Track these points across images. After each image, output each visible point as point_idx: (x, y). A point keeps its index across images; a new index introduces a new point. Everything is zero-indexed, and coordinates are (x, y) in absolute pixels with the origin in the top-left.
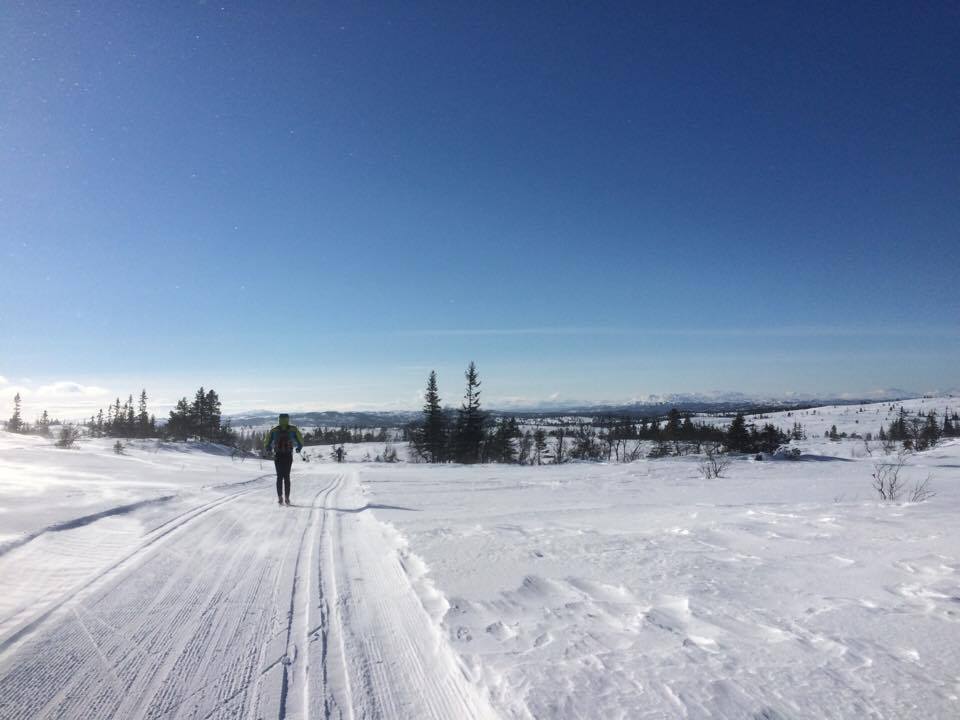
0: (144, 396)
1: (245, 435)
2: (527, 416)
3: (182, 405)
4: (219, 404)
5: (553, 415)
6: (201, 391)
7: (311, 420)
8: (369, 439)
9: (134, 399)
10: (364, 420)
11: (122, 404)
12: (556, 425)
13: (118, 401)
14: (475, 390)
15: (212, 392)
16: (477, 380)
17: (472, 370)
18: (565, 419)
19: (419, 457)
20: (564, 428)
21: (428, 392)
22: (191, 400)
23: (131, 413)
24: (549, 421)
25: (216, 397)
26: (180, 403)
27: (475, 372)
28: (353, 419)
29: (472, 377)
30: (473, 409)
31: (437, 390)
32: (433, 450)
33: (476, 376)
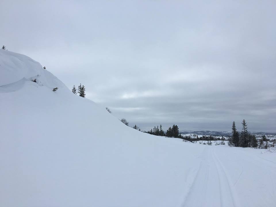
0: (161, 126)
1: (184, 137)
3: (170, 129)
4: (178, 129)
6: (174, 125)
8: (219, 139)
9: (159, 127)
10: (218, 134)
11: (156, 128)
14: (246, 127)
15: (176, 126)
16: (246, 125)
17: (244, 122)
19: (231, 145)
21: (232, 128)
22: (172, 128)
23: (158, 130)
28: (214, 133)
29: (244, 124)
30: (246, 133)
31: (235, 127)
32: (235, 143)
33: (246, 124)
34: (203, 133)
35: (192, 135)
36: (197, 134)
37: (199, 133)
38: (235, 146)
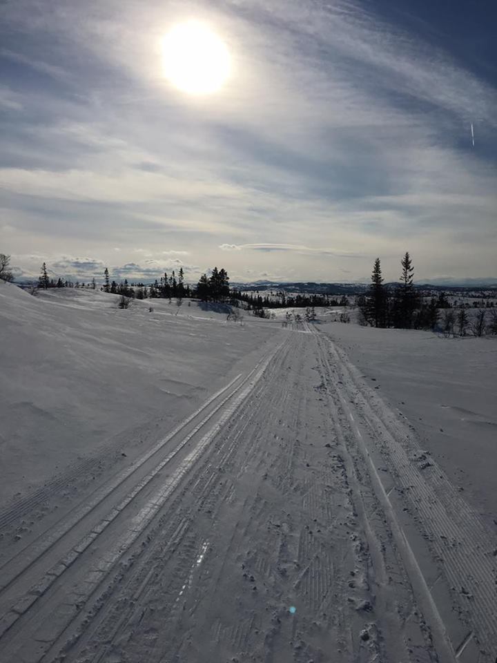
0: (181, 272)
1: (253, 297)
2: (455, 289)
3: (204, 279)
4: (228, 278)
5: (476, 290)
6: (216, 270)
7: (298, 288)
8: (334, 304)
9: (175, 273)
10: (333, 289)
11: (169, 277)
12: (478, 297)
13: (166, 275)
14: (409, 274)
15: (222, 270)
16: (411, 265)
17: (407, 257)
18: (486, 293)
19: (366, 322)
20: (485, 300)
21: (373, 274)
22: (209, 276)
23: (175, 282)
24: (473, 293)
25: (226, 274)
26: (202, 278)
27: (409, 259)
28: (325, 288)
29: (407, 264)
30: (409, 288)
31: (380, 273)
32: (376, 318)
33: (410, 262)
34: (301, 287)
35: (275, 293)
36: (286, 290)
37: (290, 287)
38: (377, 327)
